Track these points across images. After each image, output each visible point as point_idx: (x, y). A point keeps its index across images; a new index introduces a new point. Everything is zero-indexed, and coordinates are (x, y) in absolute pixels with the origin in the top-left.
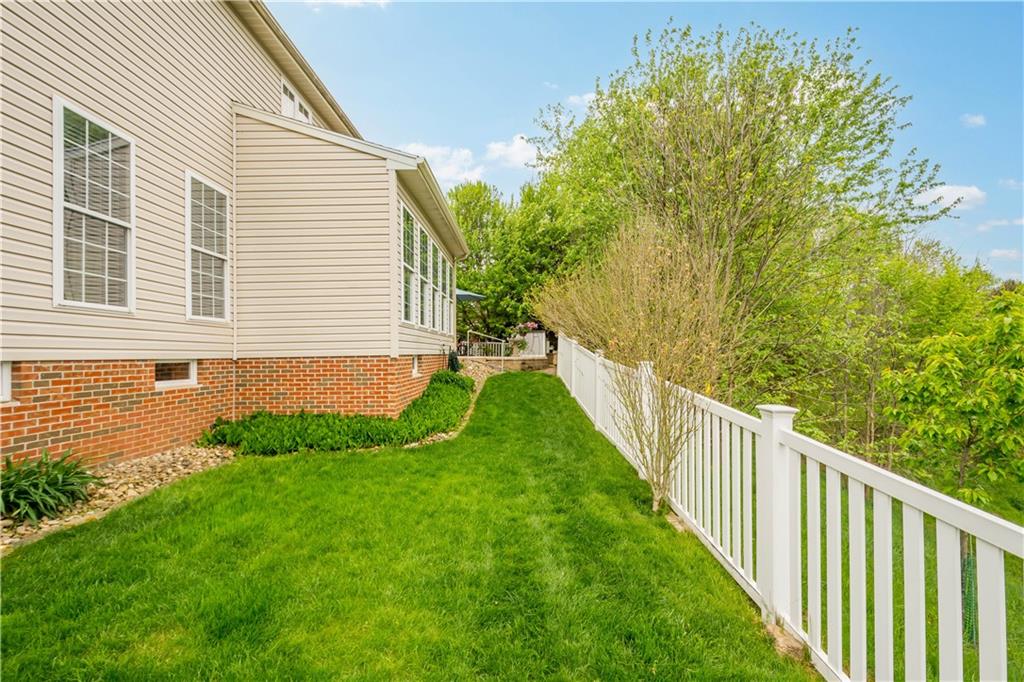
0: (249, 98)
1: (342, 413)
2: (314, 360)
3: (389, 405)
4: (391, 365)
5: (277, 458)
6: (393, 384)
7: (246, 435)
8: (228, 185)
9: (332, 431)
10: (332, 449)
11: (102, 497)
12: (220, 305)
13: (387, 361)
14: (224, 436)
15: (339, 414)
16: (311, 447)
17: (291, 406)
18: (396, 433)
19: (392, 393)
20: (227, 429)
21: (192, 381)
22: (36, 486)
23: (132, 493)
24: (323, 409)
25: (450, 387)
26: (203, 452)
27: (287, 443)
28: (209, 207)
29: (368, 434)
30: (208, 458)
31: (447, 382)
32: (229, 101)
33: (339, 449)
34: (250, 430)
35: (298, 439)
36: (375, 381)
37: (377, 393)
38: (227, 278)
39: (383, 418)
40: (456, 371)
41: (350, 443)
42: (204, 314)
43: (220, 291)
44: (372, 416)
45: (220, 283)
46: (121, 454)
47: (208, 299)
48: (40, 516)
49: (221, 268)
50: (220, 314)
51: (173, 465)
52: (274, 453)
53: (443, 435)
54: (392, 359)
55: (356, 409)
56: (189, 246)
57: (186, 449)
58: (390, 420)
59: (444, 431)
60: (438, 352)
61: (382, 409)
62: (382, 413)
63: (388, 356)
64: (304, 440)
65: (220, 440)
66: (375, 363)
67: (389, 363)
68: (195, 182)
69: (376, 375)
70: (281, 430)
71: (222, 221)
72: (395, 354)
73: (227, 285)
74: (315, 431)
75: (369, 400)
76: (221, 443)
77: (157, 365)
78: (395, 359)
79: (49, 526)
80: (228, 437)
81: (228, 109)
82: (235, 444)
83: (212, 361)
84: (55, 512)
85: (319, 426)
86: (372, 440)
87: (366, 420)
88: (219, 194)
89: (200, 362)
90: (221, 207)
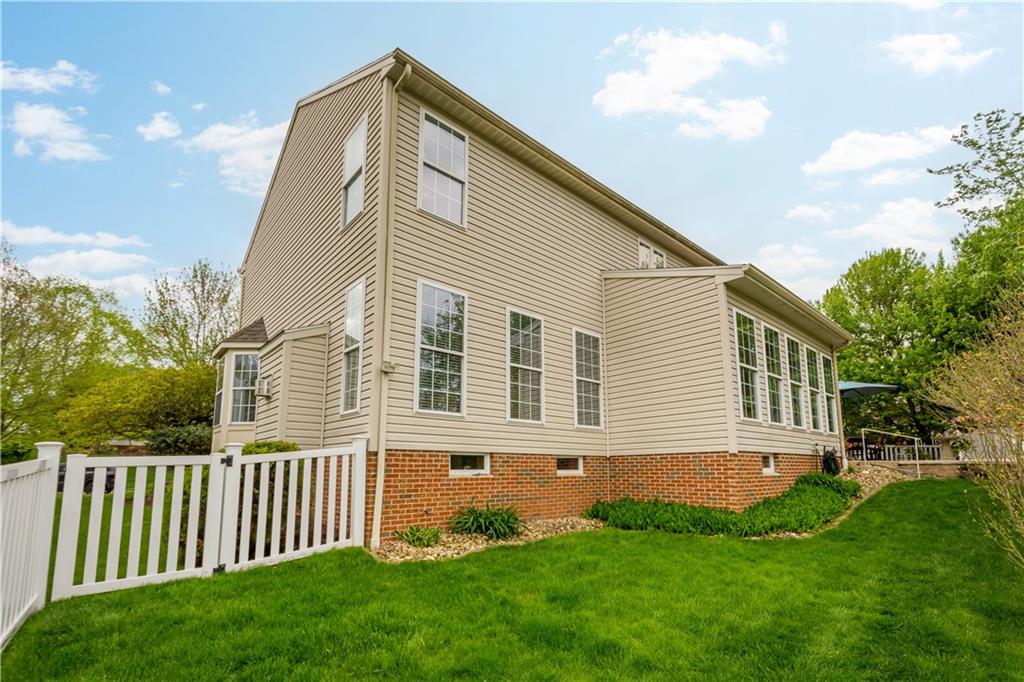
0: (614, 264)
1: (688, 503)
2: (663, 457)
3: (731, 498)
4: (731, 460)
5: (630, 531)
6: (734, 478)
7: (612, 512)
8: (600, 329)
9: (675, 516)
10: (675, 531)
11: (526, 535)
12: (597, 417)
13: (725, 456)
14: (598, 513)
15: (685, 504)
16: (658, 527)
17: (647, 494)
18: (735, 524)
19: (733, 487)
20: (600, 507)
21: (580, 472)
22: (496, 520)
23: (540, 537)
24: (672, 499)
25: (820, 490)
26: (584, 521)
27: (640, 522)
28: (588, 348)
29: (707, 523)
30: (586, 524)
31: (817, 484)
32: (599, 272)
33: (680, 532)
34: (615, 510)
35: (648, 520)
36: (716, 476)
37: (718, 487)
38: (601, 396)
39: (725, 511)
40: (835, 474)
41: (691, 528)
42: (586, 424)
43: (597, 407)
44: (715, 508)
45: (597, 401)
46: (539, 515)
47: (589, 412)
48: (498, 538)
49: (597, 390)
50: (597, 423)
51: (565, 526)
52: (629, 528)
53: (793, 534)
54: (731, 455)
55: (700, 501)
56: (575, 377)
57: (575, 519)
58: (732, 512)
59: (795, 531)
60: (810, 453)
61: (724, 502)
62: (724, 505)
63: (727, 452)
64: (652, 521)
65: (594, 514)
66: (715, 458)
67: (728, 458)
68: (578, 334)
69: (717, 470)
70: (636, 512)
71: (596, 357)
72: (733, 449)
73: (601, 402)
74: (663, 516)
75: (711, 493)
76: (596, 517)
77: (558, 460)
78: (734, 455)
79: (501, 542)
80: (600, 514)
81: (598, 277)
82: (604, 519)
83: (593, 458)
84: (504, 536)
85: (666, 511)
86: (711, 528)
87: (708, 511)
88: (594, 338)
89: (584, 457)
90: (596, 347)
